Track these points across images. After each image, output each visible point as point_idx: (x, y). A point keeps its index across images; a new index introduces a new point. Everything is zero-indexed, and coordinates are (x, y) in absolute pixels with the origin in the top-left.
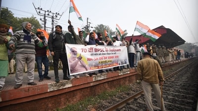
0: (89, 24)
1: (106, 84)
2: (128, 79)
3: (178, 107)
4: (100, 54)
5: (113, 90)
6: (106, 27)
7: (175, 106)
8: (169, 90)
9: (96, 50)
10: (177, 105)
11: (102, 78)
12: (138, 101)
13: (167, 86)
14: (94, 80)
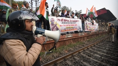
0: (58, 5)
1: (72, 40)
2: (82, 38)
3: (112, 53)
4: (67, 23)
5: (75, 43)
6: (67, 8)
7: (110, 53)
8: (106, 45)
9: (65, 20)
10: (111, 52)
11: (70, 37)
12: (89, 49)
13: (104, 43)
14: (66, 37)
